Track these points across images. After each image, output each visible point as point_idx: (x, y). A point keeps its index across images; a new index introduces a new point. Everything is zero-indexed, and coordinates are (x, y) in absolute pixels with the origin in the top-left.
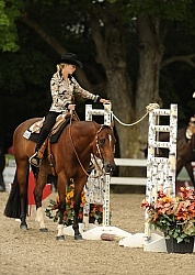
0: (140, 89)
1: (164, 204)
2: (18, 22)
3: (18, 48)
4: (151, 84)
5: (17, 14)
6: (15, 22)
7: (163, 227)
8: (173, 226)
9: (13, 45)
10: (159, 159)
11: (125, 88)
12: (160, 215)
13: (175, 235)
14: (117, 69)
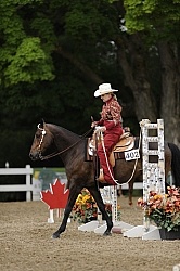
0: (164, 106)
1: (155, 201)
2: (54, 54)
3: (54, 77)
4: (173, 101)
5: (52, 48)
6: (52, 55)
7: (156, 219)
8: (164, 218)
9: (50, 74)
10: (151, 164)
11: (150, 105)
12: (153, 210)
13: (166, 225)
14: (143, 89)
